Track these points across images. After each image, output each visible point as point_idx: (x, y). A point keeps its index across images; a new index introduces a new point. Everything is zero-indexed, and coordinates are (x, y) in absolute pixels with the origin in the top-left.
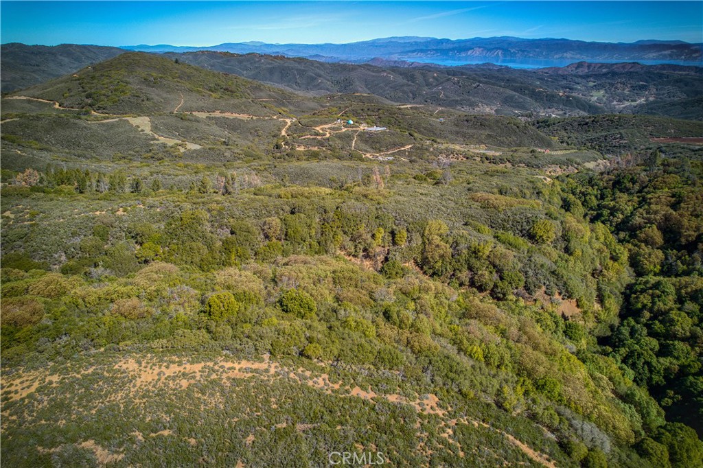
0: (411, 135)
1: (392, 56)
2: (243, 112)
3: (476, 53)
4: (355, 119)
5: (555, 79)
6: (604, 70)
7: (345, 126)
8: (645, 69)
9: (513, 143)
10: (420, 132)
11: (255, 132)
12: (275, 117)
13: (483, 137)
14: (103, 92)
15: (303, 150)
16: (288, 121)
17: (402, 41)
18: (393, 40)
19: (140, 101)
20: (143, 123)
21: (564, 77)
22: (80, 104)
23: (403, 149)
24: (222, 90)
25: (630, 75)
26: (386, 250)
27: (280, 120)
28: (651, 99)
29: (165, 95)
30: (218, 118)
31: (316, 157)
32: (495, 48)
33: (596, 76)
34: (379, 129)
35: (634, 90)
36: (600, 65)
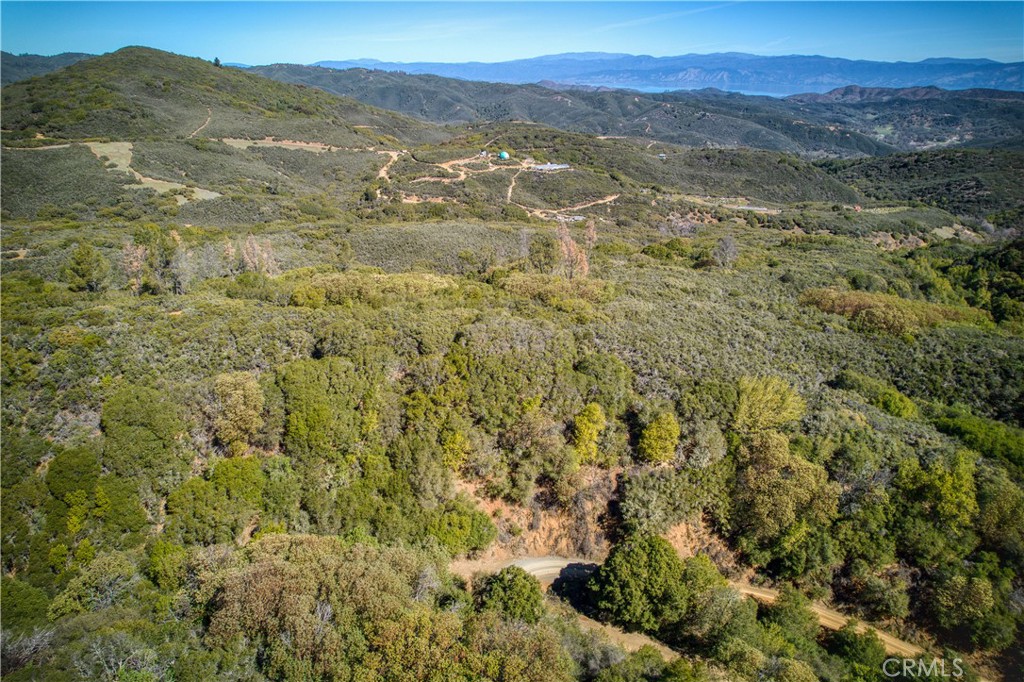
0: (613, 178)
1: (568, 80)
2: (314, 139)
3: (690, 76)
4: (513, 152)
5: (816, 110)
6: (885, 99)
7: (495, 163)
8: (947, 96)
9: (792, 196)
10: (627, 174)
11: (332, 172)
12: (371, 149)
13: (739, 184)
14: (64, 102)
15: (415, 202)
16: (394, 156)
17: (582, 59)
18: (568, 57)
19: (127, 117)
20: (118, 154)
21: (829, 107)
22: (18, 122)
23: (601, 202)
24: (291, 110)
25: (929, 103)
26: (612, 476)
27: (379, 152)
28: (968, 137)
29: (178, 111)
30: (268, 148)
31: (437, 215)
32: (718, 69)
33: (877, 106)
34: (556, 167)
35: (938, 124)
36: (877, 91)
